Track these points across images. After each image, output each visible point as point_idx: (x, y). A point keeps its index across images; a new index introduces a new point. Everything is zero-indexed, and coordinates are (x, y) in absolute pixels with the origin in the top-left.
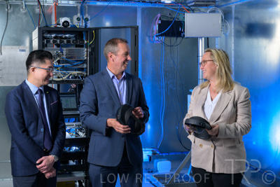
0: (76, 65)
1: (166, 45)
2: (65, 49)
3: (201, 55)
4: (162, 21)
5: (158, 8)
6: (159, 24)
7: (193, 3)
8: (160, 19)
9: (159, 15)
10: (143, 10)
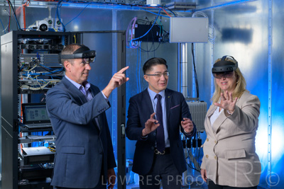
0: (55, 73)
1: (143, 51)
2: (42, 55)
3: (184, 61)
4: (139, 25)
5: (134, 11)
6: (136, 29)
7: (173, 7)
8: (137, 23)
9: (135, 19)
10: (119, 13)
